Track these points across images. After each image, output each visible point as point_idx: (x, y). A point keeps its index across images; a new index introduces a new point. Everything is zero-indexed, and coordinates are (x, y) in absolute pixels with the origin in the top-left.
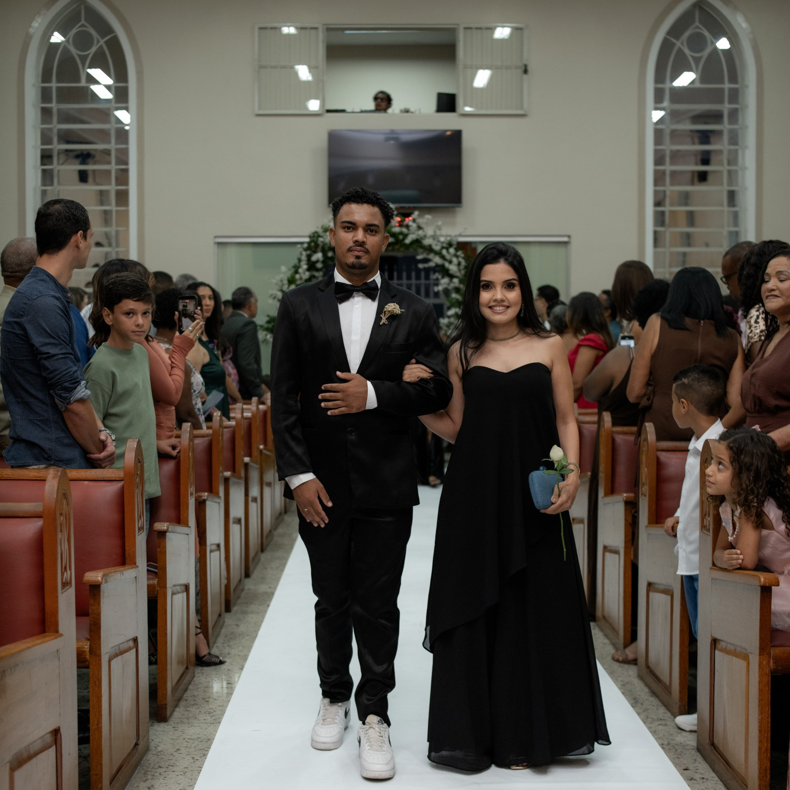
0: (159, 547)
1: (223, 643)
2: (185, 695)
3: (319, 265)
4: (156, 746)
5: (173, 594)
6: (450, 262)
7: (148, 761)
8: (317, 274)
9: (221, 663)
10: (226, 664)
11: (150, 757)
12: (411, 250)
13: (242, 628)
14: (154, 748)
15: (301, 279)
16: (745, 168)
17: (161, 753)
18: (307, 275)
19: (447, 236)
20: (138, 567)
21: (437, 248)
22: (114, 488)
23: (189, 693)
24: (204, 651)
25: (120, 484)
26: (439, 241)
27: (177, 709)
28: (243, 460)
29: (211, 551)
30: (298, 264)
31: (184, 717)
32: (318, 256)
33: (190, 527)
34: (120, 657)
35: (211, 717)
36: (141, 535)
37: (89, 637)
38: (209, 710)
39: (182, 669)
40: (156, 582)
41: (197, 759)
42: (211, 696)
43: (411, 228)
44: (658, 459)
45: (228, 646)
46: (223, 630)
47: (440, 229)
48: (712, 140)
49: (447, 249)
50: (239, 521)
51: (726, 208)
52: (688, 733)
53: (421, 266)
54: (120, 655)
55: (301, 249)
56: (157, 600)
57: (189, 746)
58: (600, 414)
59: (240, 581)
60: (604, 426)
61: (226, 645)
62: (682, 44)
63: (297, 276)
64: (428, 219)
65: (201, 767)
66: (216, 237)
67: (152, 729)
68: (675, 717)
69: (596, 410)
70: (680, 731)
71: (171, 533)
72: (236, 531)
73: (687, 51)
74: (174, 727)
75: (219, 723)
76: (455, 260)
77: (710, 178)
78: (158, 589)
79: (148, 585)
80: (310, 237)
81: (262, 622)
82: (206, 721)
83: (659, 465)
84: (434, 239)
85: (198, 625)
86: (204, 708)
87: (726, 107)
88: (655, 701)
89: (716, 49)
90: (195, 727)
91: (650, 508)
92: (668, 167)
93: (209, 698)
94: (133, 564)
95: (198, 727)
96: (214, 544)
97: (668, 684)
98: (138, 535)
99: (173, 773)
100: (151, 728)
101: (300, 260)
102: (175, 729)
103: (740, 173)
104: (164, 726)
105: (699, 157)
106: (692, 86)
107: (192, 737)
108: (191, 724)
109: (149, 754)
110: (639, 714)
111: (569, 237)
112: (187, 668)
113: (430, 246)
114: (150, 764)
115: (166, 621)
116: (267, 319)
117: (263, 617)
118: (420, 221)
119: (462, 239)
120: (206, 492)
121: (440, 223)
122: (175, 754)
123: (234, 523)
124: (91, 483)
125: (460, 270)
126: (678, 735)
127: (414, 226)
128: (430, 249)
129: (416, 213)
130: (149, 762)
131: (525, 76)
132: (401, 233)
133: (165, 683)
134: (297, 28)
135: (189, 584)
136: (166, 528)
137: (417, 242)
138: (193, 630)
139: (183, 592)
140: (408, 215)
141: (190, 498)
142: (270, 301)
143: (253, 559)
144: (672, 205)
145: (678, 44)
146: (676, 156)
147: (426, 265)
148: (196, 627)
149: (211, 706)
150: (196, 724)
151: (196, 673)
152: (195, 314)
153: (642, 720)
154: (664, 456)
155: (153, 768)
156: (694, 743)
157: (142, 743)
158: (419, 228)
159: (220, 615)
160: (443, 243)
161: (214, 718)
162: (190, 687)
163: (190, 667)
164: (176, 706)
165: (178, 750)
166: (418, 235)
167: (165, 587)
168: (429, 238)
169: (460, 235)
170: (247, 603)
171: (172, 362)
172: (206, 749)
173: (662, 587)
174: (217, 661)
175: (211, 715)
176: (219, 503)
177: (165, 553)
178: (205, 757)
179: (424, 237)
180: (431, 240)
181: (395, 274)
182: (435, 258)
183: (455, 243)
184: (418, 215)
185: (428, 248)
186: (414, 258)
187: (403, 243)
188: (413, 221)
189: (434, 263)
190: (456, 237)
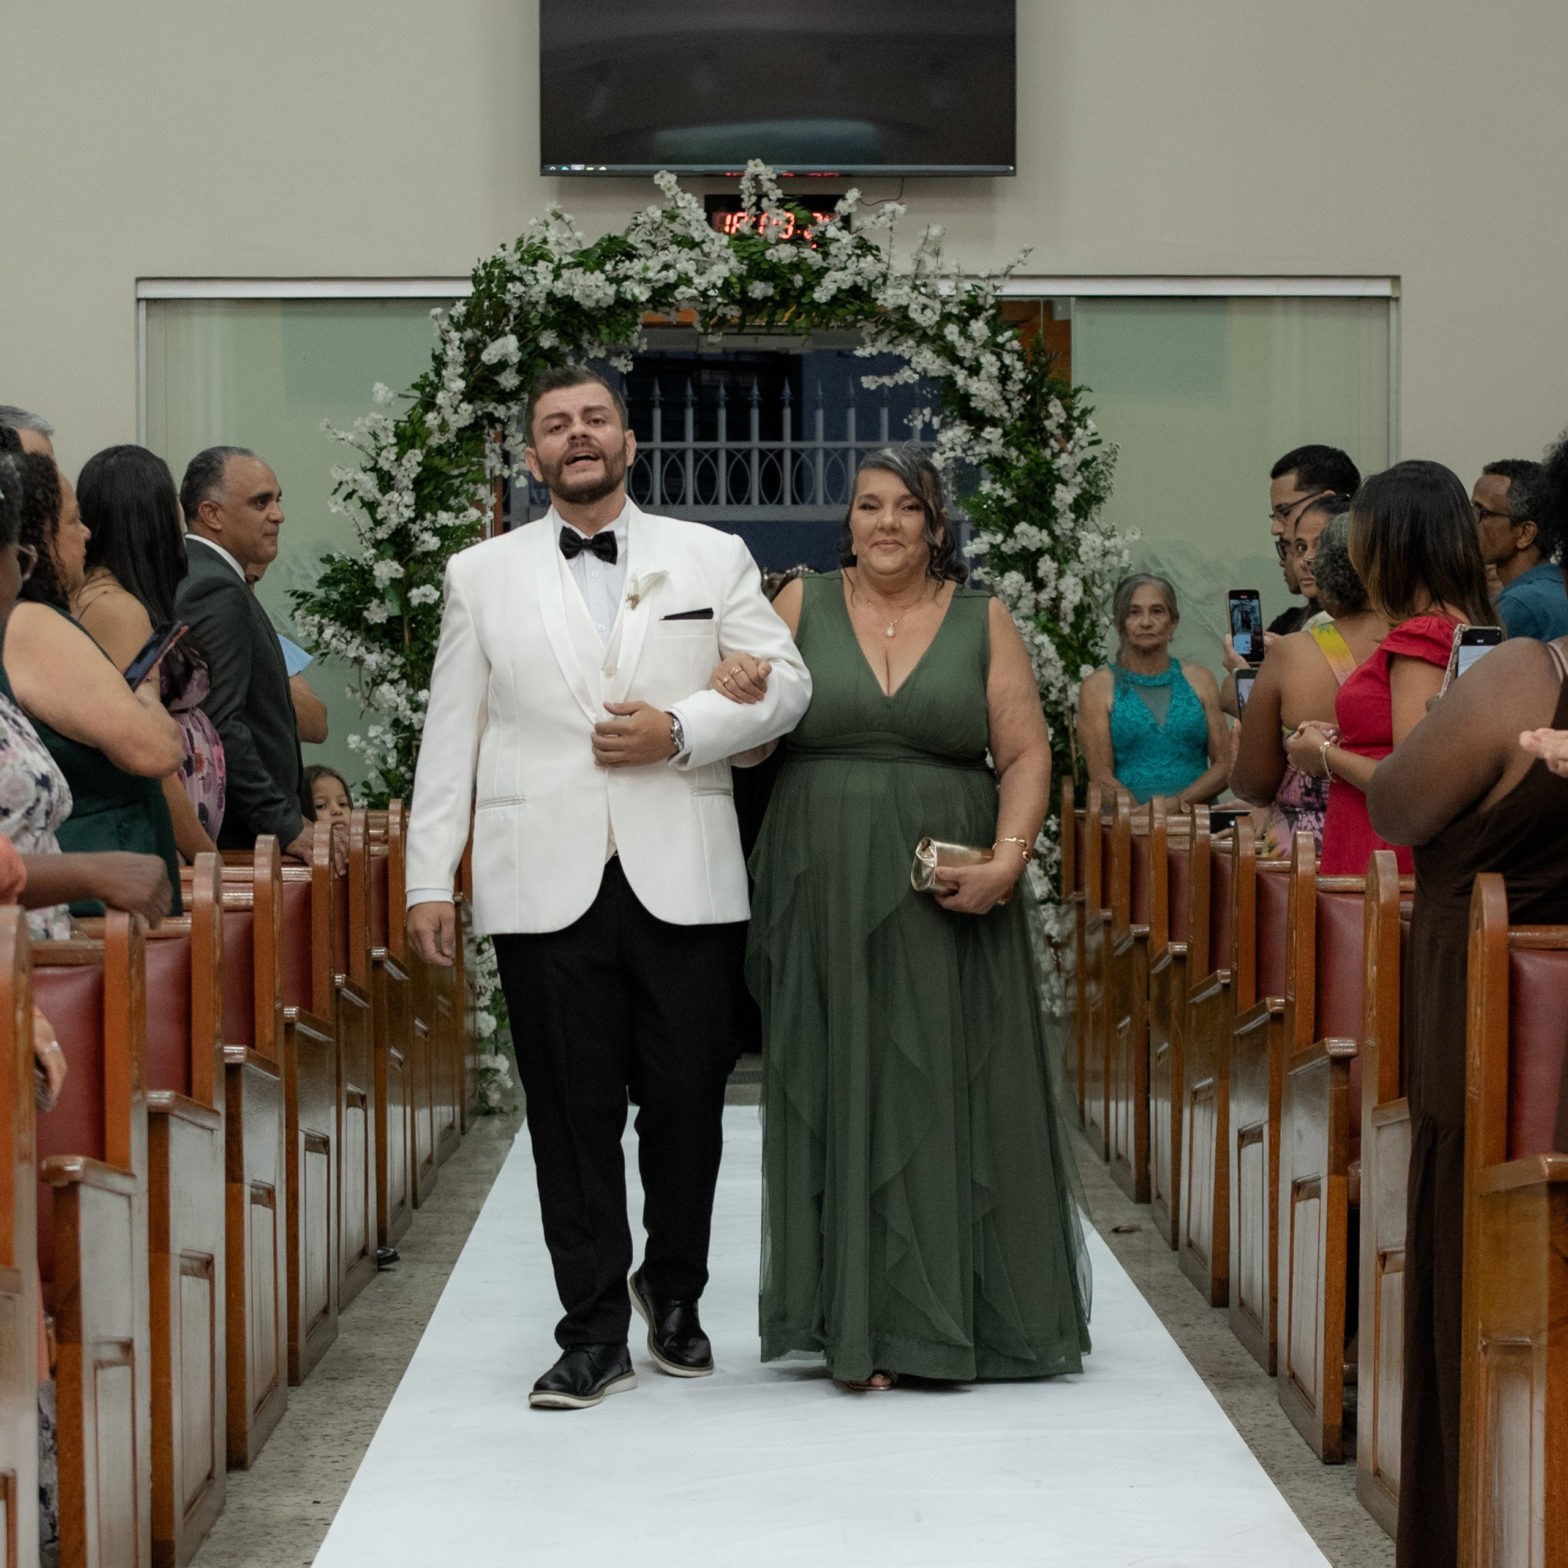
3: (509, 380)
6: (975, 370)
8: (500, 412)
12: (835, 325)
15: (443, 427)
18: (466, 414)
19: (961, 277)
21: (927, 319)
26: (933, 296)
29: (99, 1366)
30: (432, 377)
32: (507, 347)
43: (833, 249)
47: (937, 253)
49: (963, 323)
50: (205, 1266)
53: (869, 382)
55: (445, 324)
59: (210, 1478)
63: (432, 419)
64: (893, 215)
66: (141, 279)
72: (192, 1301)
76: (989, 361)
80: (475, 279)
84: (915, 288)
96: (109, 1343)
101: (439, 362)
111: (1395, 279)
113: (903, 310)
116: (327, 569)
118: (867, 223)
119: (1012, 289)
120: (82, 1153)
121: (935, 231)
125: (1008, 402)
127: (846, 238)
128: (900, 323)
129: (853, 194)
132: (797, 266)
137: (857, 299)
140: (826, 204)
142: (335, 506)
158: (864, 247)
160: (944, 303)
166: (859, 273)
168: (899, 286)
169: (1008, 276)
176: (129, 1196)
179: (880, 281)
180: (907, 289)
181: (787, 413)
182: (918, 353)
183: (991, 301)
184: (859, 200)
185: (894, 317)
186: (845, 356)
187: (804, 300)
188: (840, 224)
189: (915, 372)
190: (997, 283)
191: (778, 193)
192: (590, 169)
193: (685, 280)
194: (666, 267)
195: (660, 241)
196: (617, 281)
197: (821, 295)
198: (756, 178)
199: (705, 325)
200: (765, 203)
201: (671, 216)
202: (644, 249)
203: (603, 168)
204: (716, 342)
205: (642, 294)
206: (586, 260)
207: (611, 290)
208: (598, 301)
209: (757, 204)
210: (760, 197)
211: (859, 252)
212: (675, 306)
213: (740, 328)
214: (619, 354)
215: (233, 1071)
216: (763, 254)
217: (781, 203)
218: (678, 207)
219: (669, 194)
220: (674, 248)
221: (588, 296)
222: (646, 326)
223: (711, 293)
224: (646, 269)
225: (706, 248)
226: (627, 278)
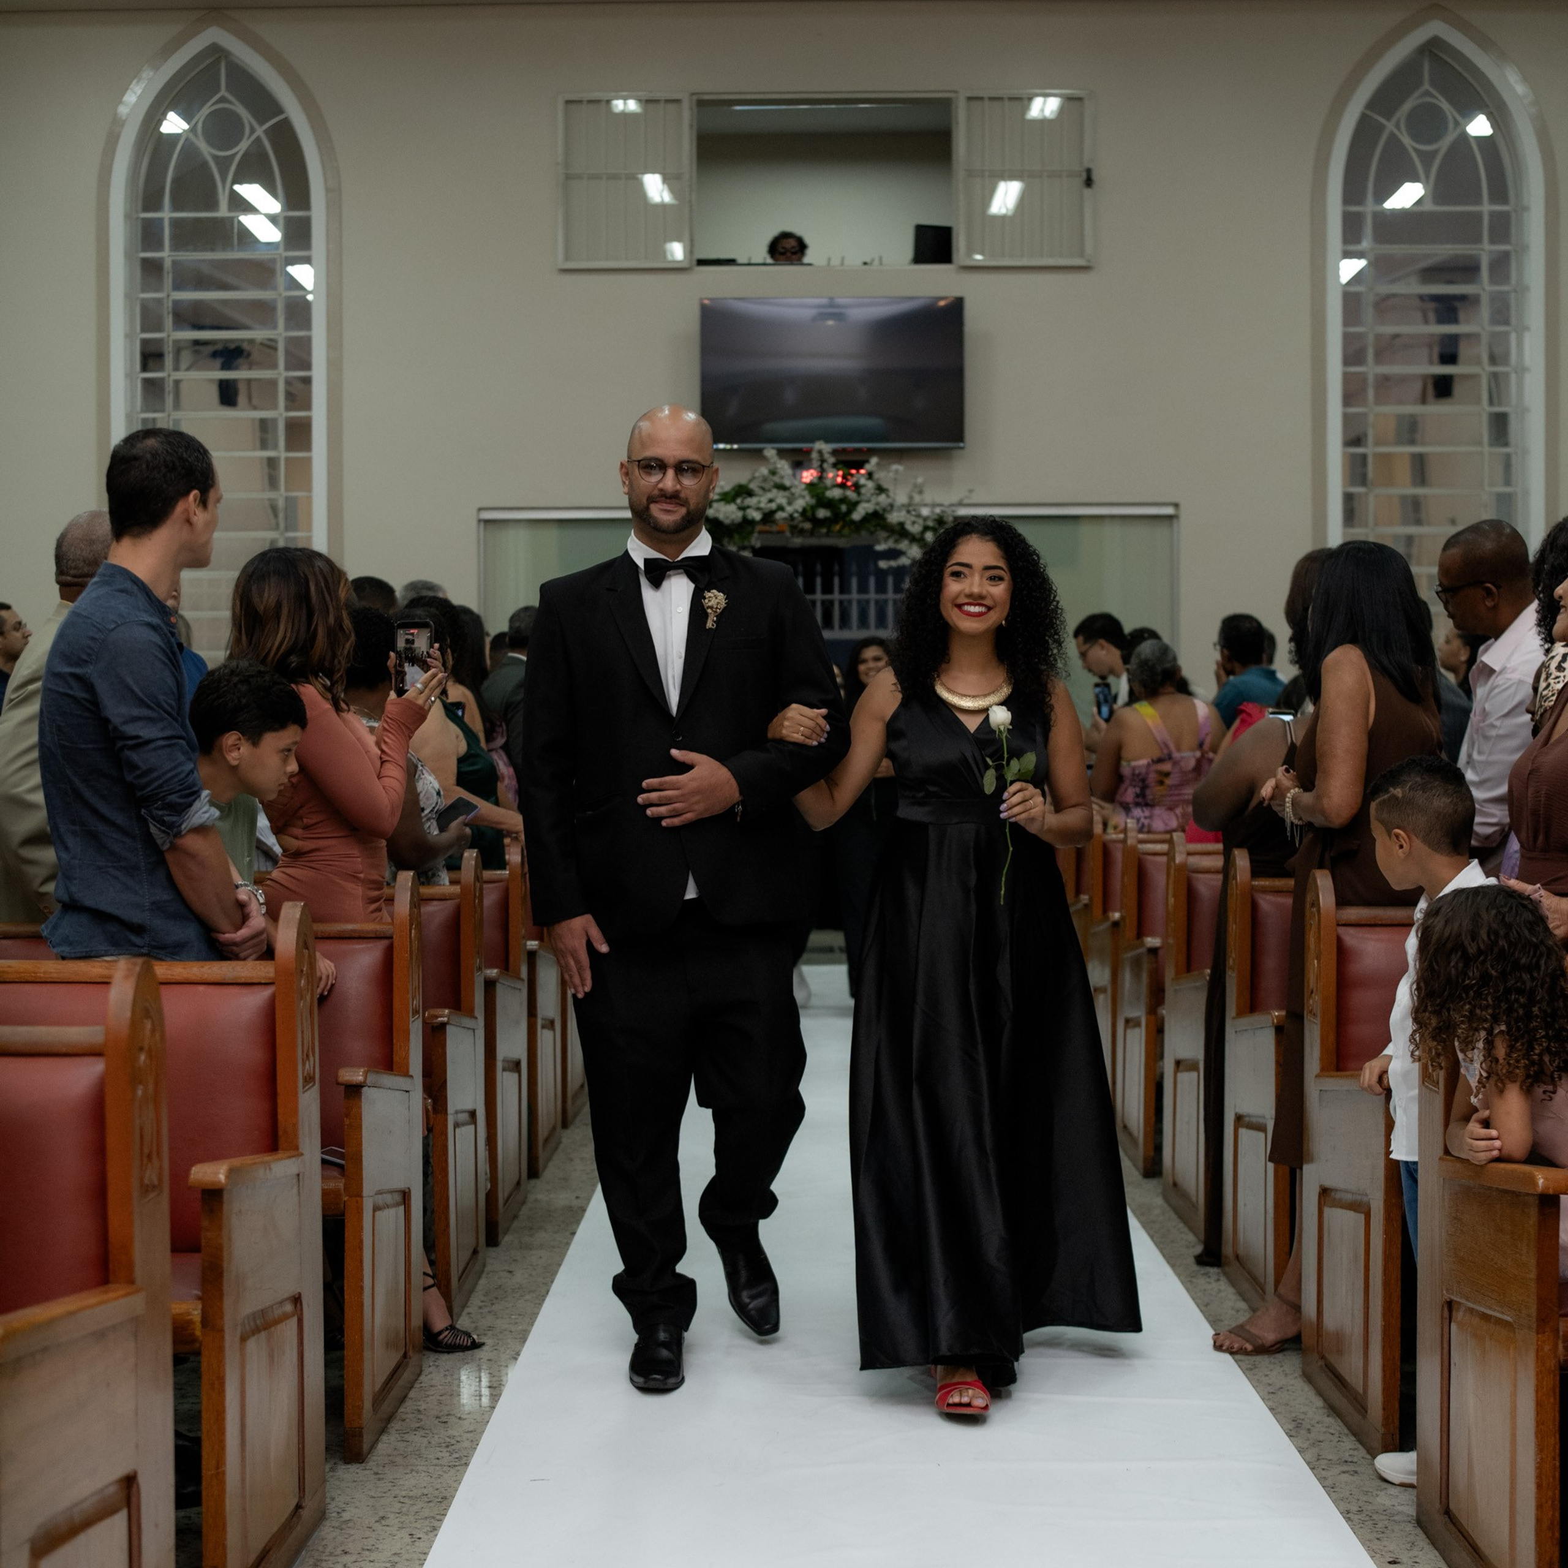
0: (347, 1115)
1: (480, 1308)
2: (401, 1410)
4: (340, 1511)
5: (376, 1209)
7: (323, 1539)
9: (476, 1346)
10: (485, 1348)
11: (327, 1531)
12: (864, 533)
13: (519, 1277)
14: (334, 1514)
16: (1522, 370)
17: (349, 1525)
19: (934, 505)
20: (302, 1154)
21: (915, 529)
22: (257, 998)
23: (408, 1407)
24: (440, 1322)
25: (267, 992)
26: (919, 516)
27: (384, 1438)
28: (525, 945)
29: (457, 1125)
31: (396, 1453)
33: (411, 1077)
34: (263, 1334)
35: (451, 1454)
36: (309, 1092)
37: (199, 1293)
38: (448, 1440)
39: (395, 1357)
40: (341, 1185)
41: (418, 1536)
42: (451, 1413)
43: (863, 491)
44: (1339, 940)
45: (490, 1312)
46: (483, 1282)
47: (921, 492)
48: (1462, 315)
50: (516, 1066)
51: (1486, 449)
52: (1399, 1488)
53: (883, 564)
54: (265, 1329)
56: (344, 1220)
57: (404, 1510)
58: (1227, 855)
59: (518, 1183)
60: (1235, 878)
61: (486, 1310)
62: (1398, 126)
64: (897, 471)
65: (426, 1554)
66: (480, 509)
67: (332, 1477)
68: (1374, 1458)
69: (1220, 846)
70: (1385, 1485)
71: (372, 1089)
72: (509, 1086)
73: (1406, 140)
74: (376, 1474)
75: (467, 1465)
77: (1458, 389)
78: (346, 1199)
79: (323, 1190)
81: (560, 1265)
82: (440, 1462)
83: (1343, 953)
84: (909, 512)
85: (429, 1271)
86: (436, 1436)
87: (1485, 251)
88: (1334, 1424)
89: (1464, 135)
90: (417, 1472)
91: (1323, 1040)
92: (1371, 369)
93: (449, 1415)
94: (294, 1149)
95: (423, 1474)
96: (463, 1112)
97: (1361, 1392)
98: (304, 1092)
99: (372, 1564)
100: (331, 1474)
102: (378, 1476)
103: (1513, 377)
104: (358, 1471)
105: (1436, 351)
106: (1419, 208)
107: (411, 1494)
108: (410, 1468)
109: (324, 1526)
110: (1301, 1451)
111: (1176, 506)
112: (405, 1356)
113: (901, 525)
114: (325, 1546)
115: (361, 1262)
117: (562, 1256)
118: (881, 476)
119: (963, 512)
120: (446, 1007)
121: (920, 480)
122: (377, 1526)
123: (504, 1070)
124: (211, 989)
126: (1379, 1493)
127: (870, 484)
128: (901, 531)
129: (874, 460)
130: (325, 1542)
131: (1087, 192)
132: (844, 500)
133: (359, 1385)
134: (639, 100)
135: (409, 1189)
136: (361, 1078)
137: (876, 518)
138: (418, 1280)
139: (397, 1205)
140: (859, 465)
141: (411, 1020)
143: (546, 1141)
144: (1377, 443)
145: (1390, 126)
146: (1387, 348)
147: (893, 563)
148: (425, 1274)
149: (450, 1432)
150: (420, 1468)
151: (424, 1366)
152: (429, 656)
153: (1308, 1463)
154: (1351, 937)
155: (331, 1554)
156: (1412, 1511)
157: (310, 1505)
158: (880, 489)
159: (475, 1252)
160: (925, 519)
161: (457, 1455)
162: (412, 1394)
163: (411, 1353)
164: (383, 1431)
165: (383, 1518)
166: (878, 504)
167: (359, 1195)
168: (899, 510)
169: (961, 504)
170: (531, 1229)
171: (383, 751)
172: (438, 1517)
173: (1349, 1197)
174: (467, 1342)
175: (451, 1449)
176: (474, 1030)
177: (360, 1127)
178: (435, 1532)
179: (889, 508)
180: (904, 513)
181: (836, 581)
182: (911, 548)
183: (951, 519)
184: (878, 464)
185: (897, 528)
186: (870, 548)
187: (848, 519)
188: (867, 476)
189: (909, 558)
190: (954, 508)
191: (832, 460)
192: (728, 447)
193: (781, 508)
194: (771, 501)
195: (767, 486)
196: (743, 508)
197: (857, 516)
198: (820, 452)
199: (792, 533)
200: (825, 465)
201: (773, 473)
202: (757, 490)
203: (735, 446)
204: (798, 541)
205: (757, 516)
206: (728, 498)
207: (740, 514)
208: (733, 520)
209: (821, 466)
210: (823, 461)
211: (877, 492)
212: (774, 522)
213: (812, 533)
214: (744, 548)
215: (532, 955)
216: (823, 493)
217: (835, 465)
218: (776, 468)
219: (772, 461)
220: (775, 491)
221: (727, 518)
222: (760, 532)
223: (796, 515)
224: (759, 502)
225: (793, 490)
226: (749, 507)
